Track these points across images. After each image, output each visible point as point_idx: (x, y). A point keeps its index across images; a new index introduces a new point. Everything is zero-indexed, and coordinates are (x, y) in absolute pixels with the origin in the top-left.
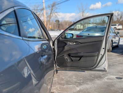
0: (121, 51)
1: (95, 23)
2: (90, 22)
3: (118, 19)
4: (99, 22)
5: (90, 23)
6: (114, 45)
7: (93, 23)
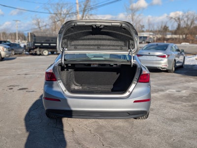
0: (185, 72)
1: (151, 31)
2: (143, 29)
3: (187, 25)
4: (158, 29)
5: (143, 31)
6: (177, 65)
7: (147, 31)
